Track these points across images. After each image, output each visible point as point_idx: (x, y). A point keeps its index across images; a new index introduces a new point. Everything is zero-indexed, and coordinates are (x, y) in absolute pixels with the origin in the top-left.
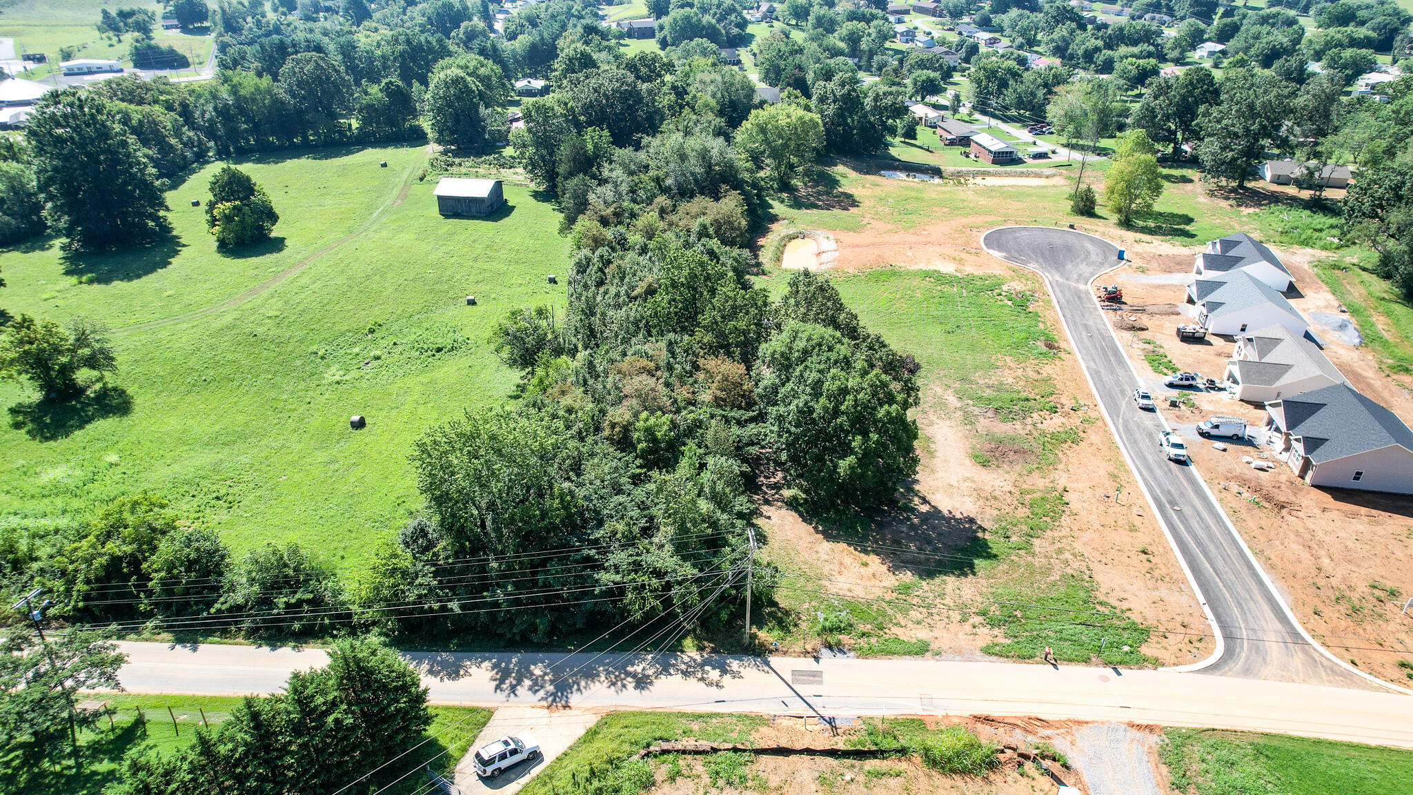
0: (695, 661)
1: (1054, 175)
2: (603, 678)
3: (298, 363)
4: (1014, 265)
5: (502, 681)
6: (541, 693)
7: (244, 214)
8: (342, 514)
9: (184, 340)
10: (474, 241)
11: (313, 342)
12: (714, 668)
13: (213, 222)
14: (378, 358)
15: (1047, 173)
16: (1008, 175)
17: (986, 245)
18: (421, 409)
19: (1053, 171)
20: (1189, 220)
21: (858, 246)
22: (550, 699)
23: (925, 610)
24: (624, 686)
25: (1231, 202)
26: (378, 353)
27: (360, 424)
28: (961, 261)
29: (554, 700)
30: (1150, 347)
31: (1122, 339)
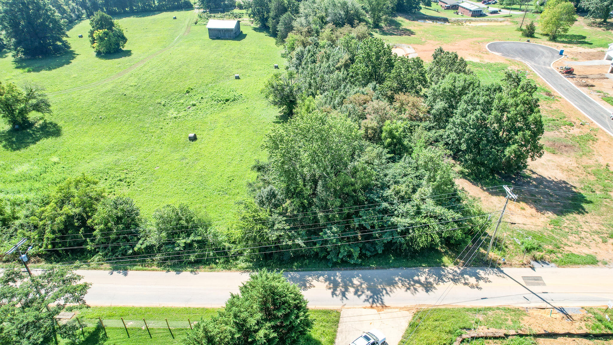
0: (456, 271)
1: (504, 21)
2: (400, 285)
3: (151, 108)
4: (509, 58)
5: (335, 290)
6: (363, 297)
7: (110, 36)
8: (198, 187)
9: (86, 97)
10: (231, 50)
11: (157, 98)
12: (471, 276)
13: (93, 42)
14: (194, 105)
15: (501, 20)
16: (482, 21)
17: (490, 50)
18: (227, 130)
19: (503, 19)
20: (584, 38)
21: (426, 51)
22: (371, 300)
23: (577, 236)
24: (415, 289)
25: (603, 28)
26: (194, 102)
27: (194, 139)
28: (481, 57)
29: (374, 301)
30: (602, 94)
31: (584, 91)
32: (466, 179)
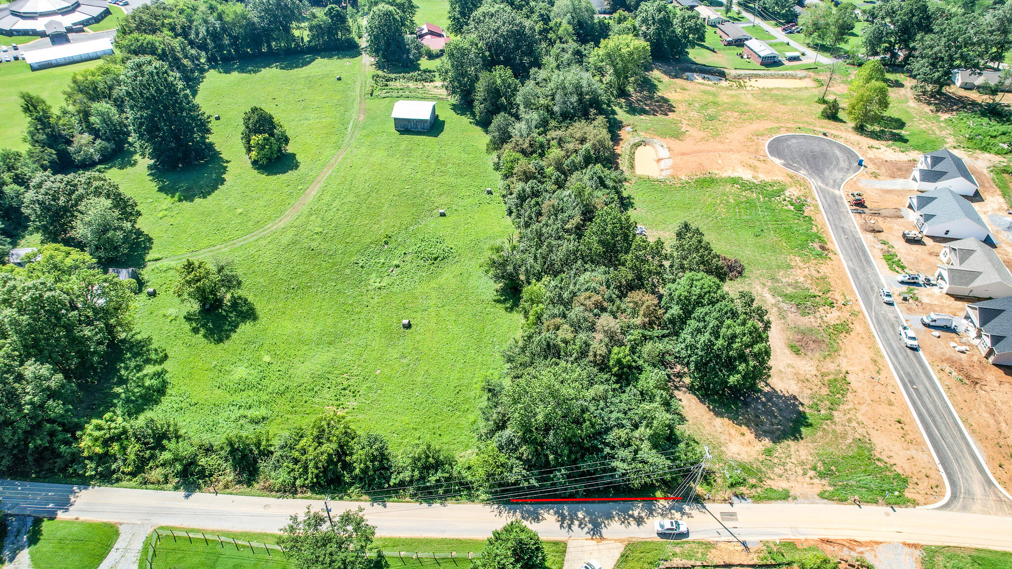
0: (665, 506)
1: (805, 77)
2: (616, 519)
3: (348, 271)
4: (791, 171)
5: (563, 523)
6: (586, 530)
7: (271, 143)
8: (427, 401)
9: (268, 254)
10: (428, 157)
11: (351, 256)
12: (677, 512)
14: (397, 266)
15: (800, 76)
16: (773, 76)
17: (770, 152)
18: (442, 312)
19: (804, 73)
21: (684, 154)
22: (592, 533)
24: (629, 523)
26: (396, 262)
27: (408, 326)
28: (754, 168)
29: (594, 533)
30: (885, 247)
31: (867, 239)
32: (695, 394)
